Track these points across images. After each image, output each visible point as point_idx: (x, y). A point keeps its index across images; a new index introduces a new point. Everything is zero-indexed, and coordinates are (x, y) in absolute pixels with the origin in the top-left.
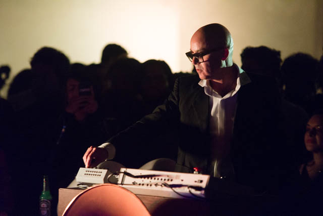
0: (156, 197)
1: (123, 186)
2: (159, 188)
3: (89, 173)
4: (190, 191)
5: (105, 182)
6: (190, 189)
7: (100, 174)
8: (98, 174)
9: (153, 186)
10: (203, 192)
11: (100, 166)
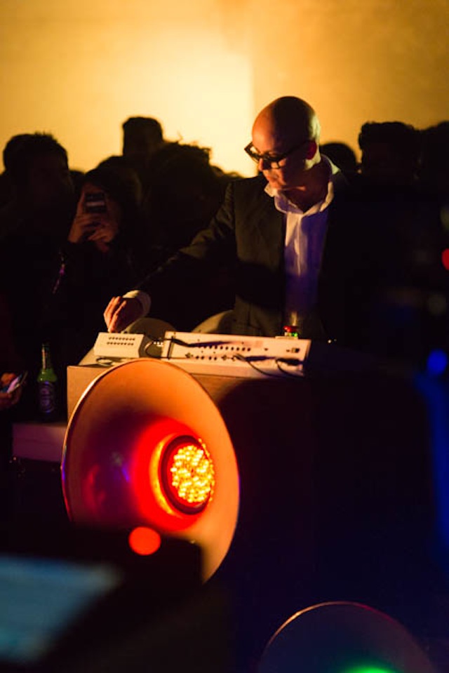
0: (225, 378)
1: (171, 361)
2: (229, 362)
3: (115, 341)
4: (279, 367)
5: (141, 356)
6: (279, 363)
7: (132, 342)
8: (128, 342)
9: (220, 360)
10: (300, 367)
11: (132, 328)
